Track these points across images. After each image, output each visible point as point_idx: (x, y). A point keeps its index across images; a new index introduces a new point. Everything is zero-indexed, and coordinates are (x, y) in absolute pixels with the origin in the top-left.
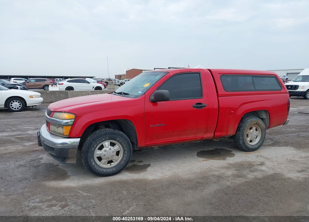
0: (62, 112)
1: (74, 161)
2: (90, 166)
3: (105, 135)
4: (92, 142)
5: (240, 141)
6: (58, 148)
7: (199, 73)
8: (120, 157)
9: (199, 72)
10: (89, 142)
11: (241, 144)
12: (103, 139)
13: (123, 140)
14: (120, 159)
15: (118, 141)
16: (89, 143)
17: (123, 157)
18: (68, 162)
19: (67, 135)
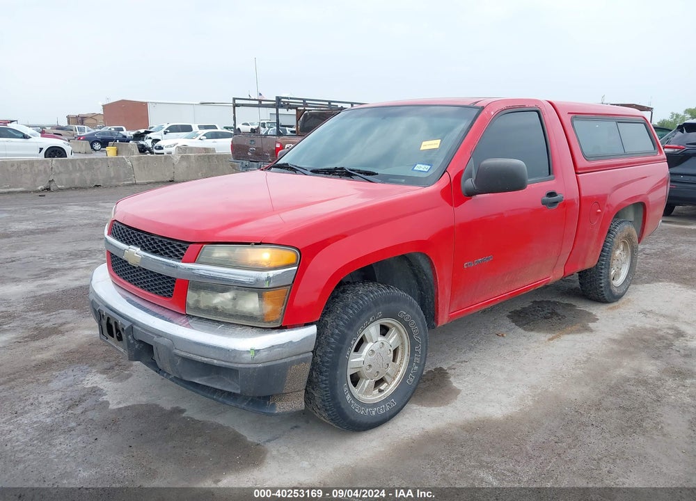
0: (249, 244)
1: (298, 403)
2: (340, 407)
3: (375, 306)
4: (346, 331)
5: (601, 279)
6: (255, 368)
7: (537, 112)
8: (401, 363)
9: (538, 109)
10: (337, 331)
11: (601, 287)
12: (371, 319)
13: (414, 313)
14: (402, 370)
15: (401, 320)
16: (338, 335)
17: (411, 362)
18: (282, 407)
19: (277, 321)
